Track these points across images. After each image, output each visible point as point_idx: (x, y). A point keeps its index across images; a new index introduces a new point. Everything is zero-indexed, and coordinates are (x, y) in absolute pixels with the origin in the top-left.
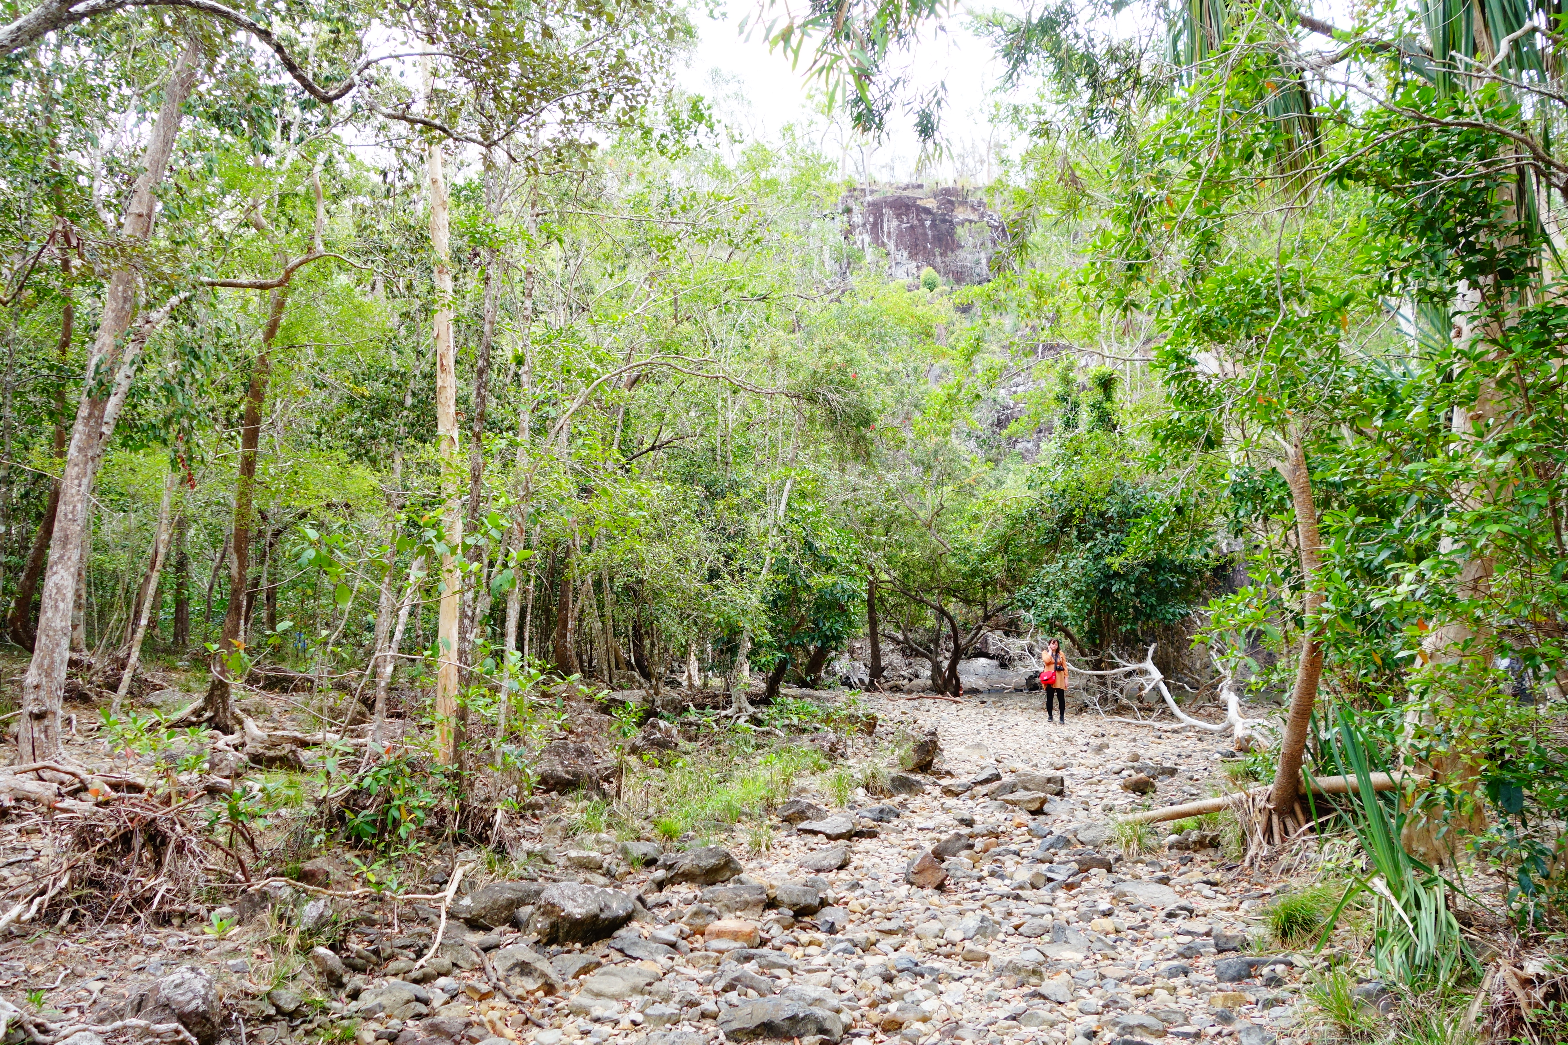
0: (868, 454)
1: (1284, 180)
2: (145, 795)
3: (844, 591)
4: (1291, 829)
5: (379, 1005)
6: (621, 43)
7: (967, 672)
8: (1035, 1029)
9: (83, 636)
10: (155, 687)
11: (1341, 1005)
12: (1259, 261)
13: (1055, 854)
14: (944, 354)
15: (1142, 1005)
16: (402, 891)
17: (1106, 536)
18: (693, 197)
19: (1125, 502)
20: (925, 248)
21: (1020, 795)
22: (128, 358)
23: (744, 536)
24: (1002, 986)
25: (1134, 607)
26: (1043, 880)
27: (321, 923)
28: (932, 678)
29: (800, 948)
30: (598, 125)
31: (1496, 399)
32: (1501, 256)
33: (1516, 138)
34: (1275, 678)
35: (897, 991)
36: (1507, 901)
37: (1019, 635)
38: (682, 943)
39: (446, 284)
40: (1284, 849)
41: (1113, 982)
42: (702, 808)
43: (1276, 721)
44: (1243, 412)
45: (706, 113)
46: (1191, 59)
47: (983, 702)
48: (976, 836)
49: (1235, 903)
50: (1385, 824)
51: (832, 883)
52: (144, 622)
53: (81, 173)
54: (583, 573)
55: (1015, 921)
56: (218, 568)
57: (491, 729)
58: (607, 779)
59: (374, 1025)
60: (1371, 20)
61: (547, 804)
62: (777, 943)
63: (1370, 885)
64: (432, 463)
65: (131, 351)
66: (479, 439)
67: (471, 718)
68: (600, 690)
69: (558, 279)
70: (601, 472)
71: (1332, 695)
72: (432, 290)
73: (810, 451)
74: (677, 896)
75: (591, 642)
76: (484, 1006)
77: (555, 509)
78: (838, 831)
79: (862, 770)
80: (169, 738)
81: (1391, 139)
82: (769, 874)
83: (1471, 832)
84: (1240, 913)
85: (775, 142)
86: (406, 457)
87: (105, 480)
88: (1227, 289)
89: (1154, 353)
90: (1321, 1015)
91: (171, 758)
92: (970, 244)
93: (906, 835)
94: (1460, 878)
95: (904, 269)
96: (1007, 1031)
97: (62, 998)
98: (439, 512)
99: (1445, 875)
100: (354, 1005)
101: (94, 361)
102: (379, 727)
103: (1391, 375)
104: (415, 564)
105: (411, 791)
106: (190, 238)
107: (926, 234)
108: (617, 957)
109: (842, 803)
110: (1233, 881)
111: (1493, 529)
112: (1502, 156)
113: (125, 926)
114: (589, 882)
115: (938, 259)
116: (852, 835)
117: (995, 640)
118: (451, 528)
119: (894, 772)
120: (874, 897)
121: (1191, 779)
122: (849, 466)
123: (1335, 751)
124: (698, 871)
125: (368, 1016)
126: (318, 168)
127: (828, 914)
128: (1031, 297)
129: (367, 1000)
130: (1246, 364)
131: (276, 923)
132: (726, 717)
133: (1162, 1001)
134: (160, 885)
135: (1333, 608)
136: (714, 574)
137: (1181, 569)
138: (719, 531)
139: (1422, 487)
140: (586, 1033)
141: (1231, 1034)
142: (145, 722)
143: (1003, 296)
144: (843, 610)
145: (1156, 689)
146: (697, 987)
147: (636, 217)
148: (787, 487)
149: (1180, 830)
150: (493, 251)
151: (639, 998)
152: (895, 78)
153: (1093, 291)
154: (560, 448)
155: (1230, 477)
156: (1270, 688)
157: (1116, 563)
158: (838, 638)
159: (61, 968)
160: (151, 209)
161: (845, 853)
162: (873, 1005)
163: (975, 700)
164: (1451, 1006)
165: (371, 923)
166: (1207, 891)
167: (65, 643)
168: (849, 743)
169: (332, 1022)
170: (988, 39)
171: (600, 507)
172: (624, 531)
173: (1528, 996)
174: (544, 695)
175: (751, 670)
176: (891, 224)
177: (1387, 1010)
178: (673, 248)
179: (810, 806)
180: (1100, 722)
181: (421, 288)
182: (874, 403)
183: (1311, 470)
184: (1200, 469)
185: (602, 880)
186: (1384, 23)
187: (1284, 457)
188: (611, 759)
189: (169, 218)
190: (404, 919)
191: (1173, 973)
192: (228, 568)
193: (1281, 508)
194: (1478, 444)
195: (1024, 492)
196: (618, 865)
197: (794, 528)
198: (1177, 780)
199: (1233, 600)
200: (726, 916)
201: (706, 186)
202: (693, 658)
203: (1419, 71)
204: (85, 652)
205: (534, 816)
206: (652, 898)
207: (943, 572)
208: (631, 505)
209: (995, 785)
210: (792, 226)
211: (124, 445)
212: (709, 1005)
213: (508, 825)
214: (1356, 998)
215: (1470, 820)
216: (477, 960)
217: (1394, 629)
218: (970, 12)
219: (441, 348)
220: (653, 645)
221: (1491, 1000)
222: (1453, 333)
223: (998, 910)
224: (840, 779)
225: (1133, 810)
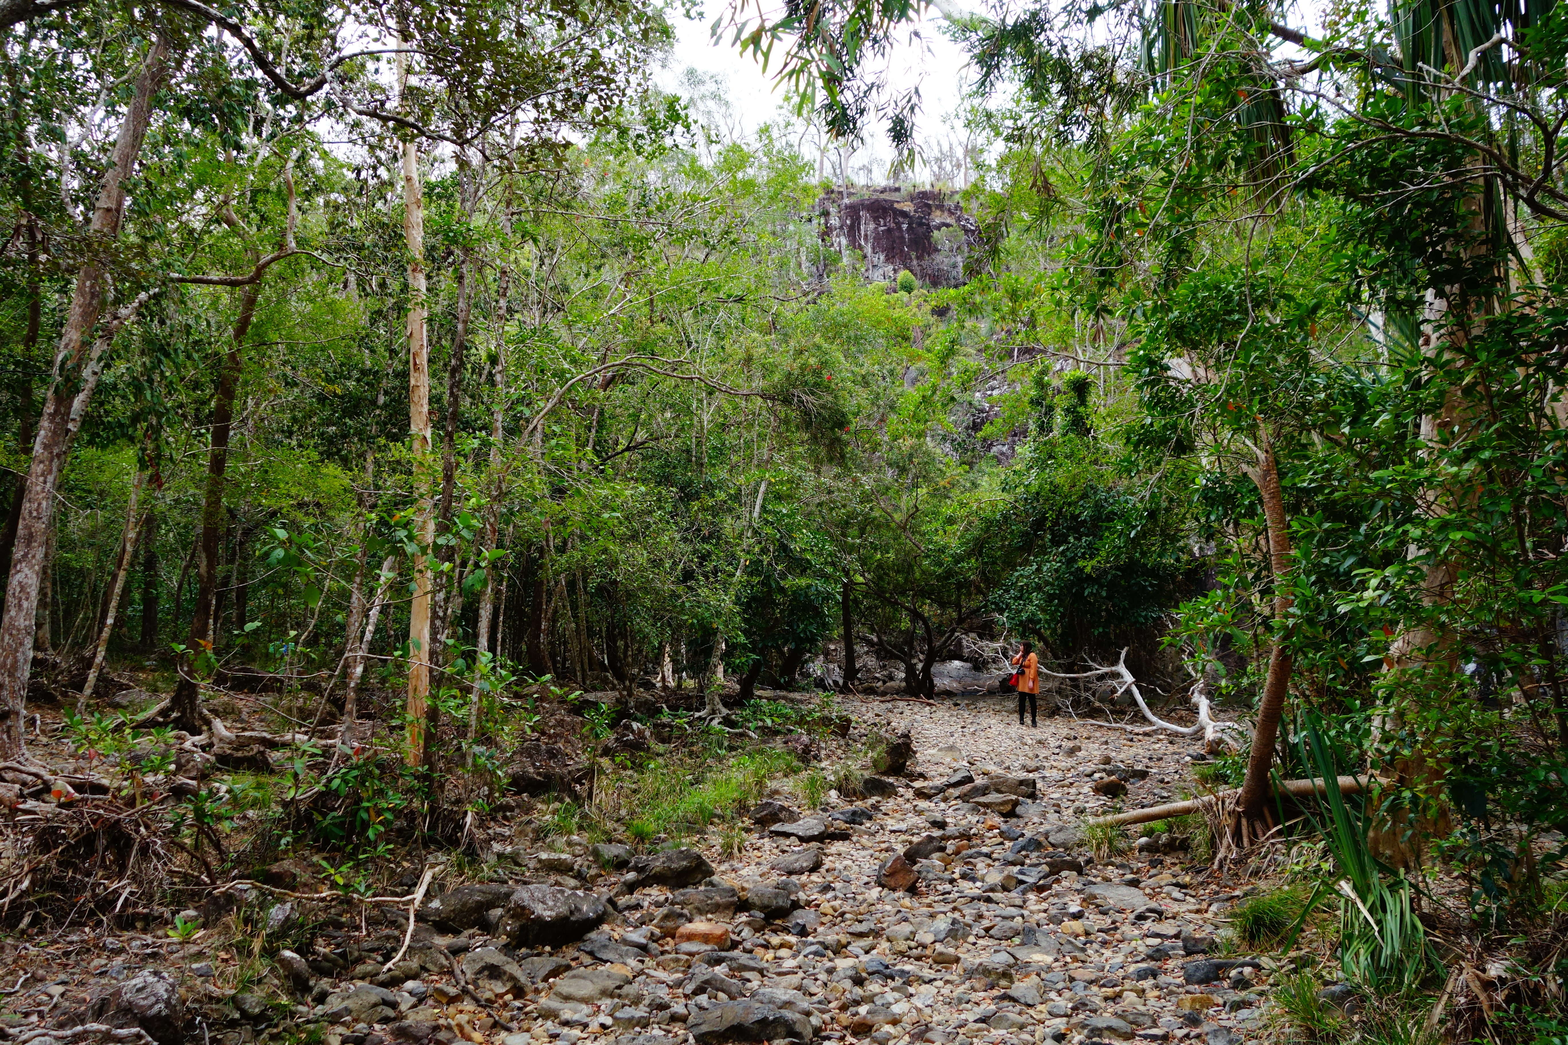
0: (843, 456)
1: (1257, 187)
2: (109, 797)
3: (819, 592)
4: (1260, 833)
5: (346, 1009)
6: (598, 42)
7: (941, 674)
8: (1004, 1032)
9: (48, 635)
10: (122, 687)
11: (1307, 1008)
12: (1231, 267)
13: (1026, 856)
14: (919, 357)
15: (1111, 1008)
16: (369, 893)
17: (1079, 539)
18: (669, 197)
19: (1098, 506)
20: (902, 251)
21: (993, 797)
22: (95, 354)
23: (719, 538)
24: (973, 989)
25: (1107, 610)
26: (1014, 883)
27: (287, 925)
28: (906, 680)
29: (771, 951)
30: (575, 125)
31: (1465, 406)
32: (1468, 265)
33: (1483, 150)
34: (1245, 682)
35: (868, 993)
36: (1471, 904)
37: (993, 638)
38: (653, 946)
39: (421, 283)
40: (1253, 852)
41: (1082, 984)
42: (674, 810)
43: (1245, 725)
44: (1215, 418)
45: (682, 113)
46: (1164, 66)
47: (956, 705)
48: (949, 838)
49: (1204, 905)
50: (1352, 828)
51: (803, 886)
52: (110, 621)
53: (51, 168)
54: (557, 574)
55: (986, 923)
56: (187, 568)
57: (462, 730)
58: (579, 781)
59: (340, 1029)
60: (1343, 30)
61: (518, 806)
62: (748, 945)
63: (1337, 887)
64: (404, 462)
65: (99, 347)
66: (451, 439)
67: (444, 719)
68: (573, 690)
69: (533, 278)
70: (576, 472)
71: (1301, 700)
72: (405, 288)
73: (785, 453)
74: (648, 899)
75: (565, 643)
76: (452, 1010)
77: (528, 510)
78: (810, 833)
79: (835, 773)
80: (134, 738)
81: (1359, 148)
82: (741, 876)
83: (1435, 836)
84: (1209, 915)
85: (752, 143)
86: (378, 456)
87: (72, 476)
88: (1199, 295)
89: (1128, 358)
90: (1287, 1018)
91: (136, 759)
92: (947, 247)
93: (878, 838)
94: (1424, 881)
95: (881, 271)
96: (976, 1034)
97: (22, 1002)
98: (410, 512)
99: (1410, 877)
100: (320, 1009)
101: (60, 358)
102: (348, 728)
103: (1361, 382)
104: (386, 565)
105: (381, 793)
106: (160, 234)
107: (903, 237)
108: (587, 960)
109: (815, 805)
110: (1202, 883)
111: (1457, 536)
112: (1469, 167)
113: (87, 929)
114: (560, 884)
115: (915, 262)
116: (825, 837)
117: (969, 642)
118: (422, 528)
119: (867, 774)
120: (845, 899)
121: (1162, 781)
122: (824, 469)
123: (1304, 754)
124: (669, 873)
125: (334, 1019)
126: (290, 164)
127: (801, 917)
128: (1006, 300)
129: (334, 1004)
130: (1218, 370)
131: (241, 926)
132: (700, 718)
133: (1131, 1004)
134: (124, 887)
135: (1299, 612)
136: (688, 575)
137: (1153, 572)
138: (692, 533)
139: (1388, 493)
140: (554, 1037)
141: (1198, 1036)
142: (110, 723)
143: (978, 299)
144: (818, 613)
145: (1128, 691)
146: (667, 990)
147: (611, 217)
148: (763, 488)
149: (1149, 833)
150: (467, 250)
151: (608, 1001)
152: (869, 82)
153: (1066, 295)
154: (535, 448)
155: (1201, 481)
156: (1240, 692)
157: (1088, 566)
158: (813, 640)
159: (21, 972)
160: (120, 204)
161: (817, 856)
162: (843, 1008)
163: (948, 703)
164: (1415, 1008)
165: (339, 926)
166: (1176, 894)
167: (29, 642)
168: (823, 745)
169: (297, 1025)
170: (964, 44)
171: (574, 508)
172: (597, 532)
173: (1490, 998)
174: (517, 696)
175: (725, 671)
176: (868, 227)
177: (1352, 1011)
178: (649, 248)
179: (782, 808)
180: (1072, 725)
181: (394, 286)
182: (849, 405)
183: (1282, 475)
184: (1172, 474)
185: (573, 882)
186: (1356, 32)
187: (1254, 462)
188: (584, 759)
189: (139, 213)
190: (371, 922)
191: (1142, 975)
192: (197, 567)
193: (1251, 513)
194: (1442, 452)
195: (999, 495)
196: (589, 867)
197: (768, 530)
198: (1148, 783)
199: (1203, 603)
200: (697, 918)
201: (684, 187)
202: (667, 659)
203: (1388, 81)
204: (50, 651)
205: (505, 818)
206: (623, 901)
207: (917, 575)
208: (605, 507)
209: (968, 787)
210: (769, 228)
211: (91, 443)
212: (678, 1008)
213: (478, 827)
214: (1322, 1000)
215: (1435, 824)
216: (446, 963)
217: (1362, 634)
218: (947, 17)
219: (414, 346)
220: (626, 646)
221: (1455, 1001)
222: (1421, 342)
223: (969, 912)
224: (812, 781)
225: (1104, 813)
